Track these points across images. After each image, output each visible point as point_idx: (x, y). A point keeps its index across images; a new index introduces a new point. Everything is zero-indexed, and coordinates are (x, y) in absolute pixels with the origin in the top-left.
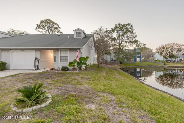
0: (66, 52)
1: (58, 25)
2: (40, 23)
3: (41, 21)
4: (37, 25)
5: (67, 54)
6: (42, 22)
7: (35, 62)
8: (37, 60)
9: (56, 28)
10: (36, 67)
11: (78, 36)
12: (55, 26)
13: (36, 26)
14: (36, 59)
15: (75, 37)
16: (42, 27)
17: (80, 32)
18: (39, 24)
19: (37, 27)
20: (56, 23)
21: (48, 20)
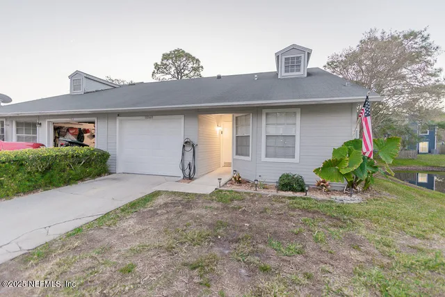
0: (290, 121)
1: (197, 60)
2: (162, 60)
3: (164, 55)
4: (156, 65)
5: (296, 127)
6: (166, 57)
7: (183, 154)
8: (188, 148)
9: (195, 69)
10: (187, 172)
11: (292, 71)
12: (190, 66)
13: (153, 69)
14: (186, 143)
15: (283, 74)
16: (165, 70)
17: (298, 58)
18: (159, 63)
19: (156, 71)
20: (194, 58)
21: (178, 51)
